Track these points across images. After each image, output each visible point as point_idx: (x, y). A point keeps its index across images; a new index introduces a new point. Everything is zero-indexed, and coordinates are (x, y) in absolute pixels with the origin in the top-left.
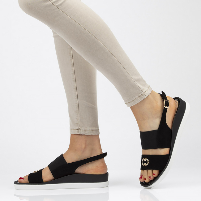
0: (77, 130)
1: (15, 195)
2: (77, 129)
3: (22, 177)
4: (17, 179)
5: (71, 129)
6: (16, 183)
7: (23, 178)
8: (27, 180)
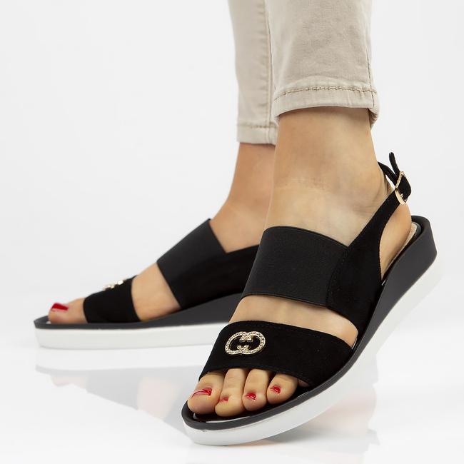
0: (263, 130)
1: (39, 369)
2: (263, 125)
3: (63, 302)
4: (45, 311)
5: (242, 126)
6: (42, 323)
7: (67, 306)
8: (78, 314)
